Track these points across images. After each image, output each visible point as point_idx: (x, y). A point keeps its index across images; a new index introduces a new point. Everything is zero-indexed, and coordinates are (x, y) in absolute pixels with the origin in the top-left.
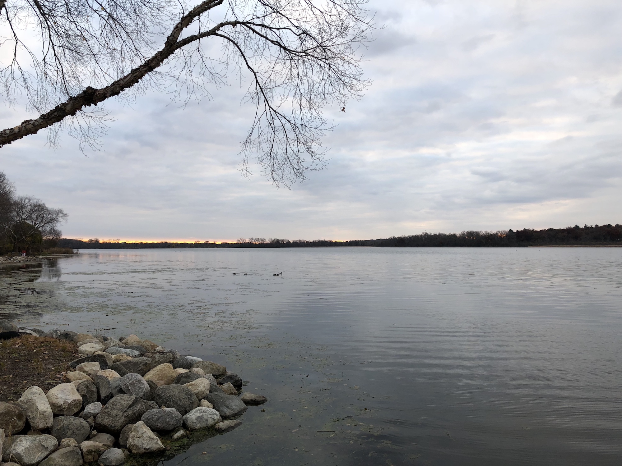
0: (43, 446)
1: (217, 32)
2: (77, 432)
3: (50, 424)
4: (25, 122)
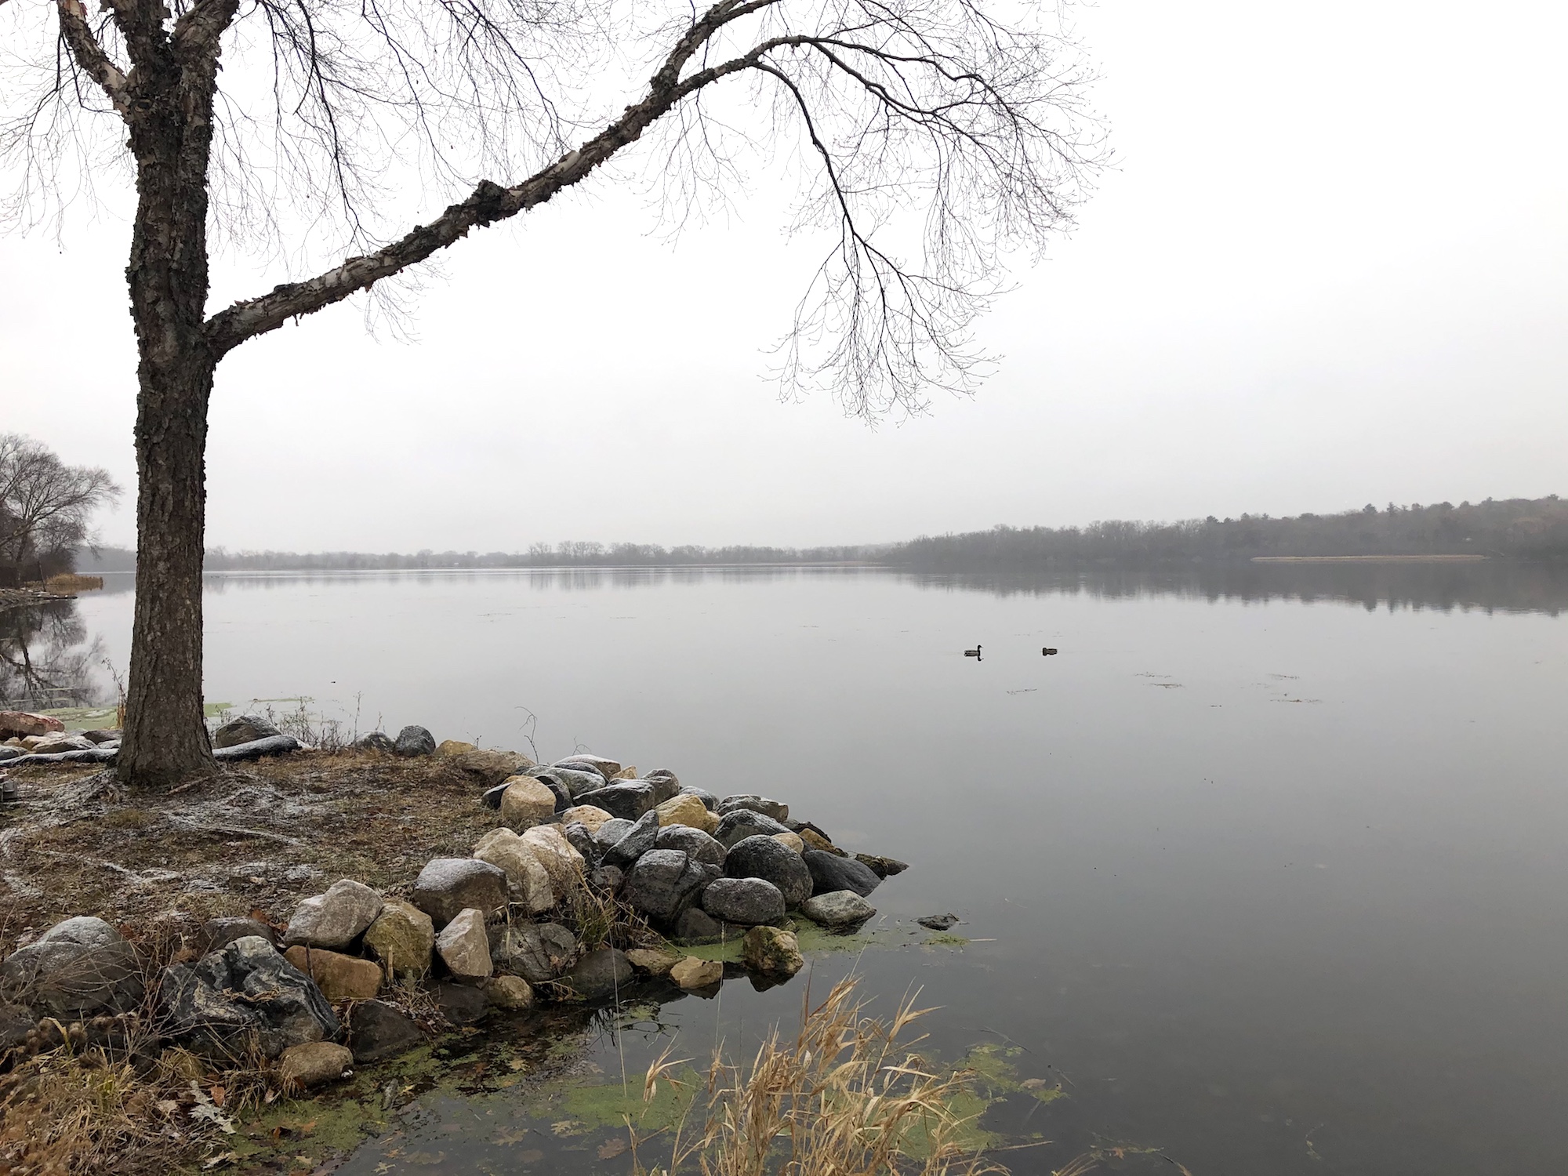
0: (559, 946)
1: (760, 59)
3: (552, 904)
4: (349, 262)
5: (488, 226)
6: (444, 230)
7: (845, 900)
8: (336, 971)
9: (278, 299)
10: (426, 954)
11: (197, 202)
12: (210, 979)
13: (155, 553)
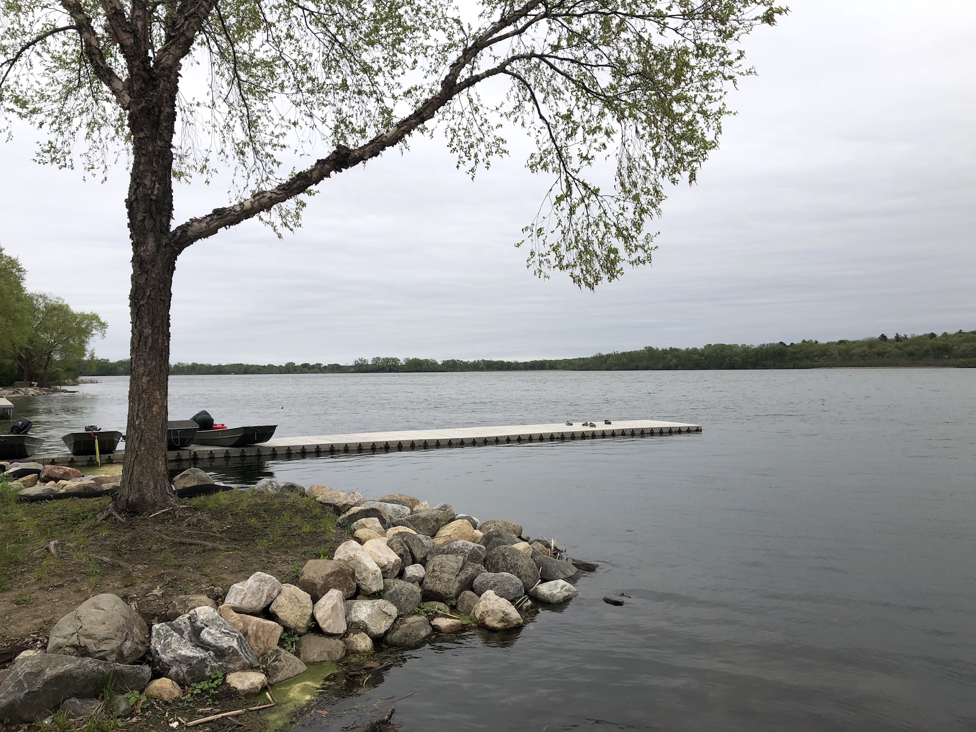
0: (387, 613)
1: (507, 68)
2: (410, 599)
3: (382, 588)
4: (257, 194)
5: (341, 171)
6: (315, 174)
7: (559, 586)
8: (255, 628)
9: (215, 217)
10: (308, 618)
11: (166, 159)
12: (181, 632)
13: (141, 370)
